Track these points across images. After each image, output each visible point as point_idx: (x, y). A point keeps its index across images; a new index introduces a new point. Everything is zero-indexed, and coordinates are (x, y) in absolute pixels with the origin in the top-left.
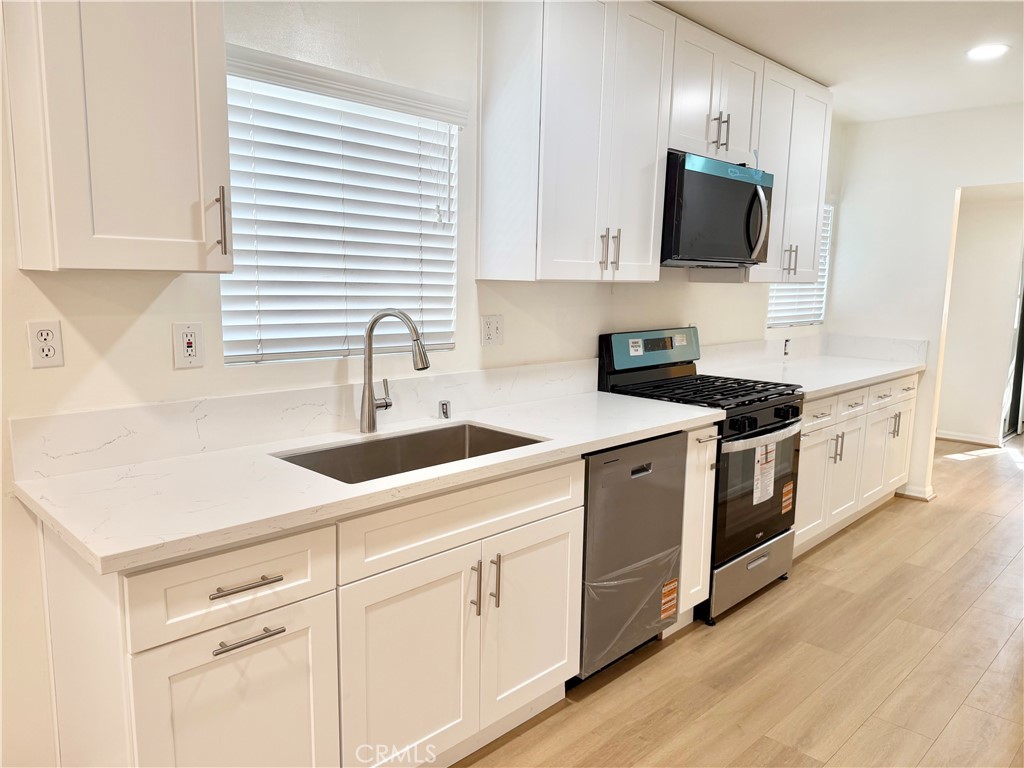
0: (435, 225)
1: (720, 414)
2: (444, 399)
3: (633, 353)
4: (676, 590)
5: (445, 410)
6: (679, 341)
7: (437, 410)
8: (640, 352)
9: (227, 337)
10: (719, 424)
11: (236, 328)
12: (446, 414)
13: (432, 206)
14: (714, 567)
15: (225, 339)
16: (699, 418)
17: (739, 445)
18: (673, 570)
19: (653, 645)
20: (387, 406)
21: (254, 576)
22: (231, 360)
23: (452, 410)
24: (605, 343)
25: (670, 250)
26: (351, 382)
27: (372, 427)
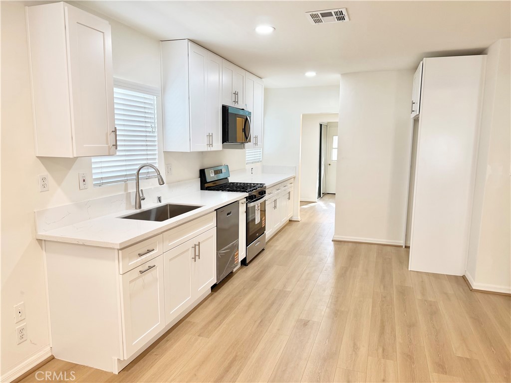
0: (150, 132)
1: (246, 194)
2: (159, 196)
3: (211, 176)
4: (238, 253)
5: (159, 199)
6: (223, 171)
7: (156, 200)
8: (213, 175)
9: (94, 177)
10: (246, 198)
11: (96, 173)
12: (160, 201)
13: (149, 125)
14: (247, 246)
15: (93, 177)
16: (240, 196)
17: (252, 204)
18: (236, 247)
19: (231, 275)
20: (144, 199)
21: (145, 250)
22: (95, 185)
23: (162, 199)
24: (202, 173)
25: (225, 139)
26: (129, 191)
27: (140, 207)
